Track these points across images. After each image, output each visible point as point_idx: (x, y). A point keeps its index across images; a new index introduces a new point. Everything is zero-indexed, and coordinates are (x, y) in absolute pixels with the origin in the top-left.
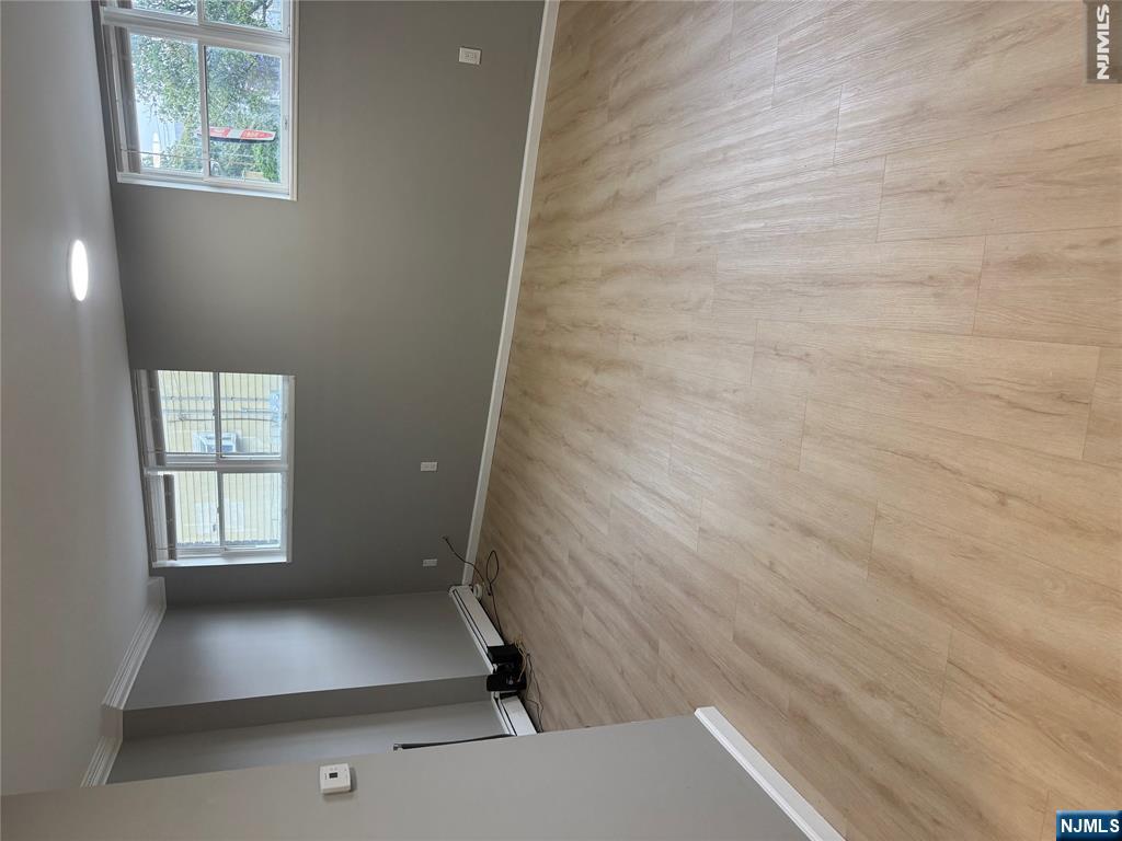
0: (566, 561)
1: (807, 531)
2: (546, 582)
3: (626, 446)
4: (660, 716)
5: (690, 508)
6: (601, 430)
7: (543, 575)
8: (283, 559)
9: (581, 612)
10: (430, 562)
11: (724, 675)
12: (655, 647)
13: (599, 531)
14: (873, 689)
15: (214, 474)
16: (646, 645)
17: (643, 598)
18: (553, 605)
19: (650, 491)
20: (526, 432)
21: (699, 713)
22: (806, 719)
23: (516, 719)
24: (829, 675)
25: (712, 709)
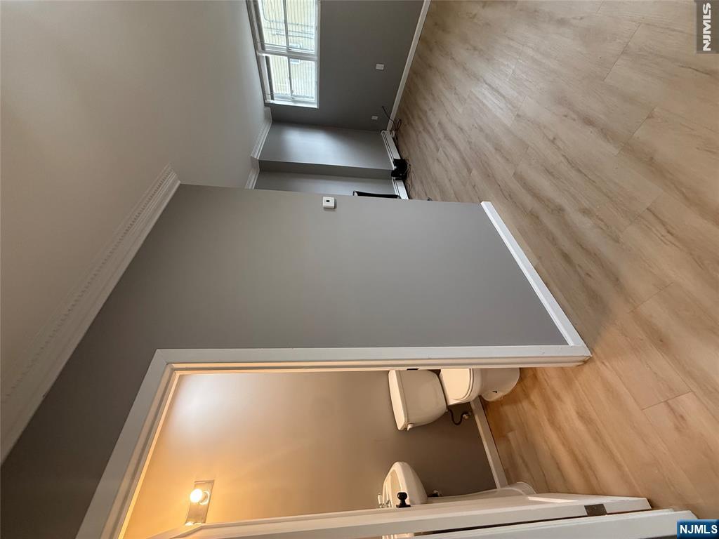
0: (436, 125)
1: (588, 121)
2: (425, 135)
3: (488, 60)
4: (462, 201)
5: (515, 101)
6: (475, 49)
7: (424, 130)
8: (315, 106)
9: (438, 150)
10: (375, 118)
11: (501, 190)
12: (469, 171)
13: (457, 110)
14: (586, 212)
15: (286, 58)
16: (466, 170)
17: (471, 148)
18: (425, 145)
19: (494, 90)
20: (431, 50)
21: (483, 203)
22: (538, 218)
23: (400, 190)
24: (562, 201)
25: (490, 203)
